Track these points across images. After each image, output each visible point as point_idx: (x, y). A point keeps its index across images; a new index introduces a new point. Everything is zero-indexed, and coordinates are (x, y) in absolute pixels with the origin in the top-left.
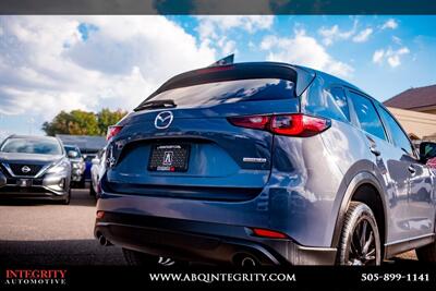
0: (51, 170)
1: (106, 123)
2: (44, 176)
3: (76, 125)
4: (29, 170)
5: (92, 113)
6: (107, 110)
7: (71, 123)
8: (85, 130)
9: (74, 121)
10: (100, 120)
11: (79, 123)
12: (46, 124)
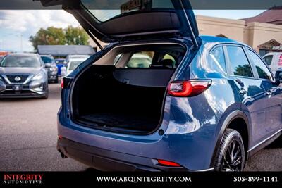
0: (34, 78)
1: (71, 35)
2: (30, 82)
3: (52, 37)
4: (20, 79)
5: (61, 29)
6: (71, 26)
7: (47, 37)
8: (57, 40)
9: (50, 34)
10: (67, 33)
11: (53, 36)
12: (31, 37)
